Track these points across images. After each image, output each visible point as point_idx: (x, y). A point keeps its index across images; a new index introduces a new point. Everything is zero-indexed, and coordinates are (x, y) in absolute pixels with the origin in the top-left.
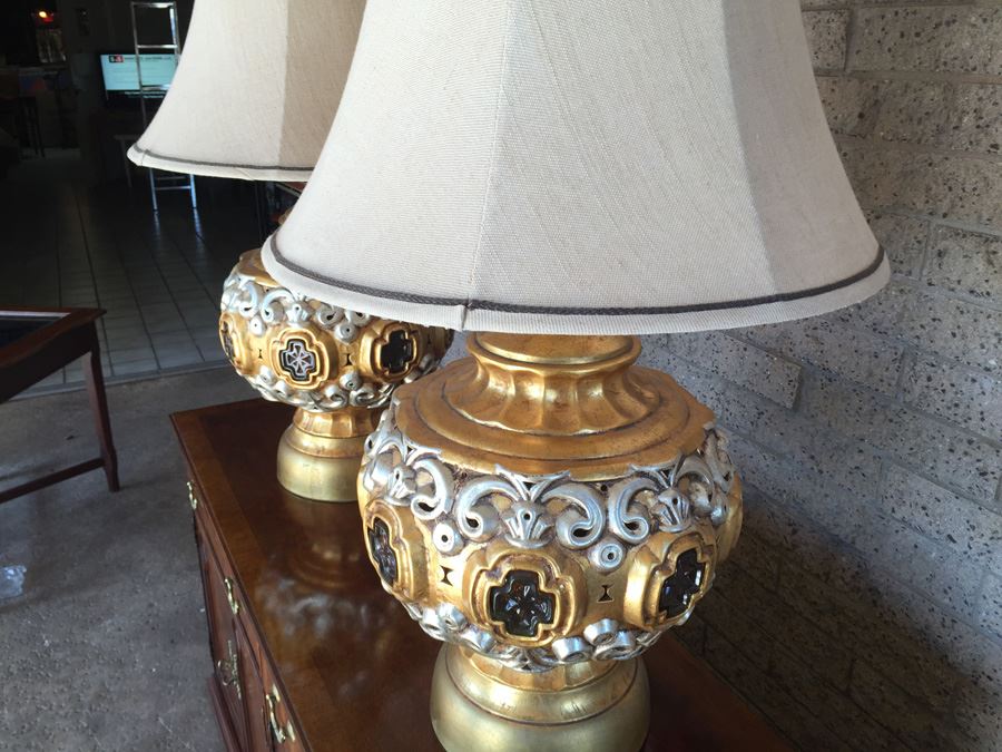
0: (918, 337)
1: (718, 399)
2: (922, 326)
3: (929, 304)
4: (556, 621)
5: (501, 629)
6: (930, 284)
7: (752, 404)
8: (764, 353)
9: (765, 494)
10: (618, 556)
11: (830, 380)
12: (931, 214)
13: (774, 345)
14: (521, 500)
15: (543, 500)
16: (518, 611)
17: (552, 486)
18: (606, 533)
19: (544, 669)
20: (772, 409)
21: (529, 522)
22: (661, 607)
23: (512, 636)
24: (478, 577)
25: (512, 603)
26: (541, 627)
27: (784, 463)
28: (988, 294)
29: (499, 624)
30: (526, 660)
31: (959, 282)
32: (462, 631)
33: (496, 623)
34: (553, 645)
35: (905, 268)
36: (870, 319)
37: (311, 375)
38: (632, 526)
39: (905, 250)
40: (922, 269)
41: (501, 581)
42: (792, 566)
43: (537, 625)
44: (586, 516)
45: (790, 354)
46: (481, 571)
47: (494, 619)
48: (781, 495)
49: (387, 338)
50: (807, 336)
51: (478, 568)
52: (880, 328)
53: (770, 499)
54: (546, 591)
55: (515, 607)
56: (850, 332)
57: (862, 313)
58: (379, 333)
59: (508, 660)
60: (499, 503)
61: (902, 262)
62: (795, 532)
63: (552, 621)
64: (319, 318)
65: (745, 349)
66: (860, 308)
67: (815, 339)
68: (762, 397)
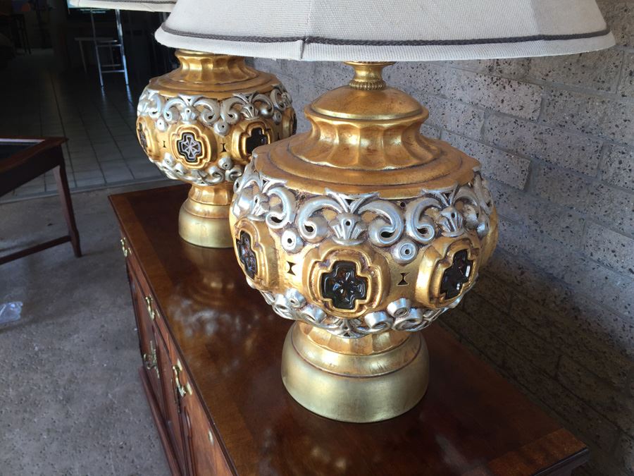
0: (614, 134)
2: (617, 126)
3: (622, 110)
4: (368, 298)
5: (330, 304)
6: (623, 96)
7: (495, 189)
8: (505, 153)
9: (503, 249)
10: (412, 252)
11: (550, 169)
12: (625, 45)
13: (511, 148)
14: (344, 212)
15: (359, 212)
16: (342, 291)
17: (366, 201)
18: (403, 236)
19: (359, 336)
20: (509, 191)
21: (349, 227)
22: (442, 290)
23: (337, 309)
24: (313, 267)
25: (337, 285)
26: (358, 302)
27: (517, 228)
29: (329, 300)
30: (346, 328)
32: (302, 308)
33: (326, 300)
34: (366, 317)
35: (606, 85)
36: (580, 124)
37: (199, 158)
38: (423, 231)
39: (606, 73)
40: (618, 86)
41: (329, 269)
42: (520, 296)
43: (354, 301)
44: (390, 223)
45: (523, 153)
46: (316, 262)
47: (324, 297)
48: (514, 249)
49: (250, 133)
50: (536, 139)
51: (313, 261)
52: (587, 130)
53: (506, 251)
54: (361, 275)
55: (340, 288)
56: (566, 134)
57: (575, 119)
58: (244, 129)
59: (334, 330)
60: (328, 216)
61: (603, 82)
62: (522, 273)
63: (365, 298)
64: (203, 119)
65: (492, 152)
66: (573, 116)
67: (541, 140)
68: (502, 183)
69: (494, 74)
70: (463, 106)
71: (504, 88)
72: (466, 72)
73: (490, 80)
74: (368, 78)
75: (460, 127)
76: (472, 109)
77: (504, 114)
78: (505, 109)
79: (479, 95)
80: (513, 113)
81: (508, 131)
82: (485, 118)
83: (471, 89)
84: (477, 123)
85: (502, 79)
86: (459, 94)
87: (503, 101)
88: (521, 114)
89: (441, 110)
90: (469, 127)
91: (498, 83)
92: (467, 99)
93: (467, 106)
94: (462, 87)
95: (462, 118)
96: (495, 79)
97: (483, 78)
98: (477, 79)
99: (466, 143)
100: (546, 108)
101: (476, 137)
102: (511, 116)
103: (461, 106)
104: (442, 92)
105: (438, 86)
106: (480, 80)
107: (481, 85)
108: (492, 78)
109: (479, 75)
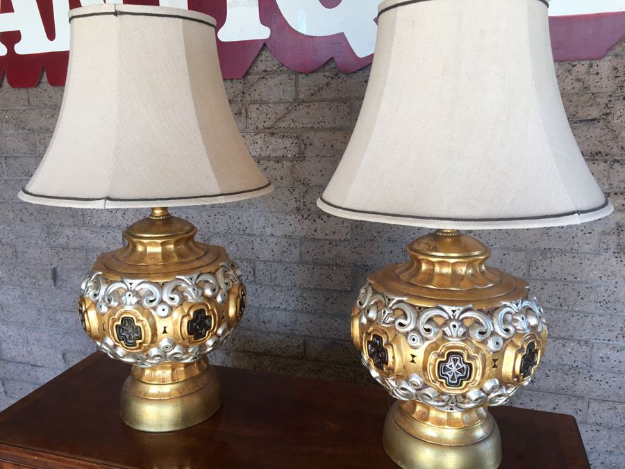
1: (298, 300)
2: (414, 234)
7: (321, 296)
8: (327, 267)
9: (340, 339)
13: (331, 262)
20: (335, 295)
36: (386, 237)
45: (343, 264)
50: (352, 252)
52: (392, 239)
53: (342, 340)
56: (376, 245)
57: (381, 234)
65: (313, 269)
66: (379, 233)
67: (357, 253)
68: (328, 290)
69: (303, 212)
70: (275, 240)
71: (315, 221)
72: (275, 214)
73: (300, 217)
75: (275, 256)
76: (285, 240)
77: (320, 240)
78: (319, 235)
79: (291, 229)
80: (328, 237)
81: (326, 251)
82: (301, 245)
83: (282, 226)
84: (293, 250)
85: (312, 215)
86: (269, 231)
87: (315, 231)
88: (335, 237)
89: (250, 246)
90: (285, 254)
91: (309, 218)
92: (279, 233)
93: (279, 239)
94: (272, 226)
95: (276, 248)
96: (305, 216)
97: (293, 216)
98: (286, 218)
99: (284, 267)
100: (354, 230)
101: (294, 261)
102: (327, 240)
103: (271, 239)
104: (247, 231)
105: (242, 227)
106: (290, 218)
107: (292, 222)
108: (303, 216)
109: (288, 215)
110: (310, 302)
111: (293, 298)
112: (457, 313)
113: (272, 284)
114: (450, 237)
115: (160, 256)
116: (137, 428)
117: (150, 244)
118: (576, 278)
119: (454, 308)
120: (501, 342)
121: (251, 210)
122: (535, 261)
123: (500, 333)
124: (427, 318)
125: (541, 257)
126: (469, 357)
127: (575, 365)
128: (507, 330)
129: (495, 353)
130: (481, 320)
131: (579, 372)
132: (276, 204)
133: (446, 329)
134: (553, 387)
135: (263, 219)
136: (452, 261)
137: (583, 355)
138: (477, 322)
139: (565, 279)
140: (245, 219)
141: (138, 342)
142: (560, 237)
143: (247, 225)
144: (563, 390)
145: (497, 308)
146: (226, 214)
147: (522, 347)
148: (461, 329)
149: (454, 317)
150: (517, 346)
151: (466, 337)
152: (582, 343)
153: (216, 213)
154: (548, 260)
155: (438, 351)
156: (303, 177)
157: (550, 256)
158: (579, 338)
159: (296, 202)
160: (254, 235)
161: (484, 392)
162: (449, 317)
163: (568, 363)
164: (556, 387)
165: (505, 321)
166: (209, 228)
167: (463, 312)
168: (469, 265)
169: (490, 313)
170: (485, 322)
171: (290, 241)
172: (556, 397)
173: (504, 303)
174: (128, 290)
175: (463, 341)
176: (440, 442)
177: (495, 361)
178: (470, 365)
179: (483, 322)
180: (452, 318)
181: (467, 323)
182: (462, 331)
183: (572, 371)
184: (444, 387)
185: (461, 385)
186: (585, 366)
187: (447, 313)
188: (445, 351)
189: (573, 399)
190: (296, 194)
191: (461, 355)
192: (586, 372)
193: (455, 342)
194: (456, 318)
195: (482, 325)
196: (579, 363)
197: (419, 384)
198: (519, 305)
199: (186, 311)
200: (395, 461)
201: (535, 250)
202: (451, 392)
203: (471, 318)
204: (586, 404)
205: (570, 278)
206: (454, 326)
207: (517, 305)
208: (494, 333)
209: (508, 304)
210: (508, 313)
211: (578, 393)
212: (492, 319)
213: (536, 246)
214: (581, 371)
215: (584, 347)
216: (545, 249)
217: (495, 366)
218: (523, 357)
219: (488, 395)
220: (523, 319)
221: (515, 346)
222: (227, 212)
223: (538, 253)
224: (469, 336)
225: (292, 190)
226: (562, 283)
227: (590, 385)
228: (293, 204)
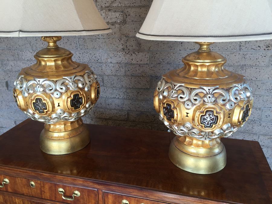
0: (179, 62)
1: (124, 94)
3: (180, 55)
6: (180, 50)
7: (135, 91)
8: (138, 78)
11: (157, 79)
13: (140, 75)
20: (142, 91)
27: (148, 102)
28: (194, 49)
31: (187, 48)
35: (173, 48)
36: (166, 62)
40: (177, 48)
42: (155, 125)
45: (145, 76)
48: (149, 110)
50: (150, 70)
52: (169, 63)
56: (161, 66)
57: (164, 61)
61: (172, 47)
62: (154, 117)
65: (131, 78)
66: (163, 60)
67: (152, 70)
68: (139, 88)
69: (126, 51)
70: (113, 65)
71: (132, 55)
72: (112, 52)
74: (207, 48)
75: (113, 73)
76: (117, 65)
77: (134, 64)
78: (134, 62)
79: (120, 59)
80: (138, 63)
81: (137, 70)
82: (125, 67)
83: (116, 58)
84: (122, 69)
85: (130, 52)
86: (109, 60)
87: (132, 60)
88: (142, 63)
89: (100, 68)
90: (118, 72)
91: (129, 53)
92: (114, 61)
93: (115, 64)
94: (111, 58)
95: (113, 69)
96: (127, 52)
97: (121, 53)
98: (118, 53)
99: (117, 78)
100: (151, 59)
101: (122, 75)
102: (138, 64)
103: (111, 65)
104: (99, 61)
105: (96, 59)
106: (120, 54)
107: (121, 56)
108: (126, 52)
109: (119, 52)
110: (131, 94)
111: (122, 93)
112: (211, 90)
113: (112, 86)
114: (206, 52)
115: (54, 67)
116: (48, 153)
117: (48, 61)
118: (257, 79)
119: (209, 88)
120: (233, 104)
121: (101, 50)
122: (238, 71)
123: (233, 100)
124: (195, 93)
125: (241, 69)
126: (217, 113)
127: (253, 119)
128: (236, 99)
129: (230, 110)
130: (223, 94)
131: (255, 123)
132: (112, 47)
133: (205, 99)
134: (243, 130)
135: (106, 55)
136: (207, 64)
137: (258, 115)
138: (221, 95)
139: (252, 79)
140: (97, 54)
141: (45, 111)
142: (251, 59)
143: (99, 58)
144: (247, 131)
145: (231, 88)
146: (88, 52)
147: (244, 107)
148: (213, 98)
149: (209, 92)
150: (241, 107)
151: (215, 102)
152: (258, 109)
153: (83, 52)
154: (244, 70)
155: (201, 110)
156: (125, 32)
157: (245, 68)
158: (256, 107)
159: (122, 45)
160: (102, 63)
161: (223, 130)
162: (207, 92)
163: (251, 119)
164: (244, 130)
165: (235, 94)
166: (80, 60)
167: (214, 90)
168: (216, 66)
169: (228, 90)
170: (225, 94)
171: (120, 65)
172: (244, 134)
173: (235, 85)
174: (38, 84)
175: (214, 105)
176: (198, 155)
177: (229, 114)
178: (217, 117)
179: (224, 95)
180: (208, 93)
181: (216, 95)
182: (213, 99)
183: (252, 122)
184: (203, 128)
185: (212, 127)
186: (258, 120)
187: (205, 91)
188: (204, 110)
189: (252, 135)
190: (122, 42)
191: (213, 112)
192: (258, 122)
193: (209, 105)
194: (210, 93)
195: (224, 96)
196: (256, 119)
197: (190, 127)
198: (242, 86)
199: (69, 95)
200: (175, 164)
201: (238, 66)
202: (206, 130)
203: (218, 93)
204: (258, 137)
205: (254, 79)
206: (210, 97)
207: (241, 86)
208: (229, 100)
209: (237, 85)
210: (237, 90)
211: (254, 132)
212: (229, 93)
213: (239, 64)
214: (256, 122)
215: (259, 111)
216: (243, 65)
217: (229, 117)
218: (244, 112)
219: (225, 131)
220: (244, 93)
221: (240, 106)
222: (89, 51)
223: (239, 67)
224: (217, 102)
225: (120, 39)
226: (250, 81)
227: (260, 128)
228: (121, 47)
